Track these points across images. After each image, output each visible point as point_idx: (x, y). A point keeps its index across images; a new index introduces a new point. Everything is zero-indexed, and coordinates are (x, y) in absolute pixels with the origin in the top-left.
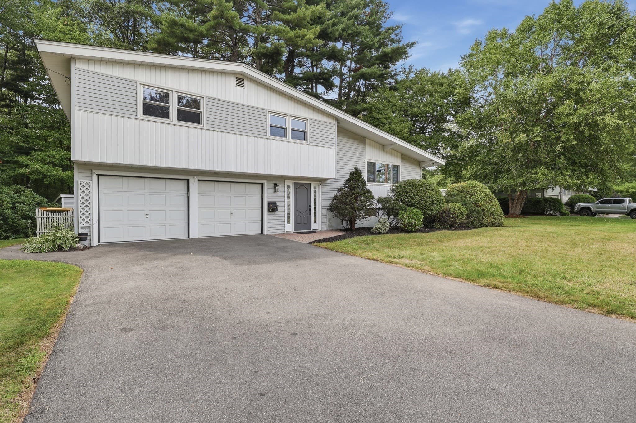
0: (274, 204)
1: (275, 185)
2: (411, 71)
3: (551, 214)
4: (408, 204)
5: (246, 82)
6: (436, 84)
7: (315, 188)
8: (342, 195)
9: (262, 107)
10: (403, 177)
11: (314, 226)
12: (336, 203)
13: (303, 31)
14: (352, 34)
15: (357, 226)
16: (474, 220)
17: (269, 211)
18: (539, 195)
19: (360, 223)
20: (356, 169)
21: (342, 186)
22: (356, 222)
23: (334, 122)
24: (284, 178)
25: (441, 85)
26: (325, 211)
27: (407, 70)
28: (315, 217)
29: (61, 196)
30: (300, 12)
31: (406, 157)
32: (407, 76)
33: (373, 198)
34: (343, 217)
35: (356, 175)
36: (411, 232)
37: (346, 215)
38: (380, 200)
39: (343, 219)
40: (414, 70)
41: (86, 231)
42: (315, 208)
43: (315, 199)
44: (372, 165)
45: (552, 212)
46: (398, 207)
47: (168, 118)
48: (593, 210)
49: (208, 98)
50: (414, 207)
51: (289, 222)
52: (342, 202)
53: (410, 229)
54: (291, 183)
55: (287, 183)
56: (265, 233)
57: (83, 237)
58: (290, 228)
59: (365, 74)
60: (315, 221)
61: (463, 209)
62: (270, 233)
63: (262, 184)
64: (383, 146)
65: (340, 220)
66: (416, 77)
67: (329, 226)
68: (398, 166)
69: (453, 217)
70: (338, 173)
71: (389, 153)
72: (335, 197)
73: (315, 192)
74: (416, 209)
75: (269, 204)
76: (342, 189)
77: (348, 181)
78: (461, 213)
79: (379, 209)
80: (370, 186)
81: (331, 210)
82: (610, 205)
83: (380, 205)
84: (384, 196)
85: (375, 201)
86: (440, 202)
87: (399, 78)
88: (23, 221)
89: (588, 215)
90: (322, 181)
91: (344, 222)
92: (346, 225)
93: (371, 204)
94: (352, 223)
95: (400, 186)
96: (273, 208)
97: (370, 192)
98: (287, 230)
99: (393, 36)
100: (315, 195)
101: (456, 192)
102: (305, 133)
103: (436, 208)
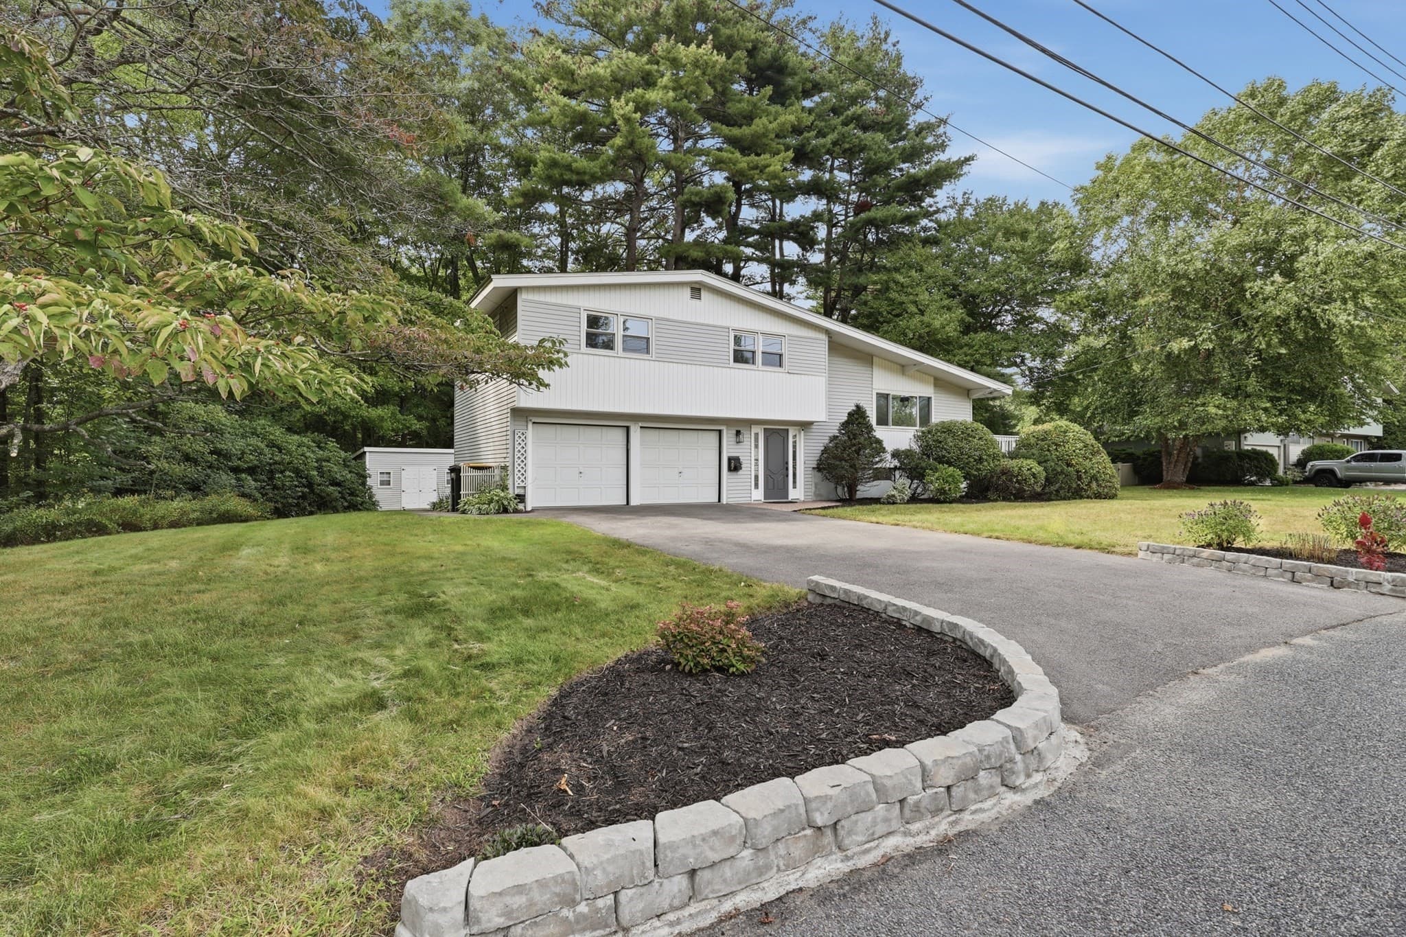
0: (737, 459)
1: (738, 433)
2: (966, 203)
3: (1252, 484)
4: (940, 460)
5: (703, 293)
6: (1014, 234)
7: (795, 436)
8: (836, 447)
9: (724, 324)
10: (936, 418)
11: (793, 494)
12: (827, 458)
13: (765, 158)
14: (850, 149)
15: (859, 495)
16: (1061, 488)
17: (730, 469)
18: (1231, 446)
19: (865, 490)
20: (858, 407)
21: (836, 433)
22: (859, 487)
23: (824, 337)
24: (750, 423)
25: (1024, 235)
26: (810, 471)
27: (960, 201)
28: (794, 482)
29: (366, 449)
30: (759, 124)
31: (943, 383)
32: (960, 211)
33: (884, 450)
34: (838, 480)
35: (857, 415)
36: (944, 502)
37: (842, 477)
38: (896, 454)
39: (837, 483)
40: (972, 201)
41: (521, 492)
42: (794, 468)
43: (794, 452)
44: (882, 397)
45: (1254, 478)
46: (924, 465)
47: (612, 349)
48: (1339, 475)
49: (657, 319)
50: (950, 464)
51: (757, 486)
52: (835, 457)
53: (942, 498)
54: (759, 430)
55: (755, 429)
56: (724, 501)
57: (521, 498)
58: (758, 495)
59: (875, 219)
60: (795, 487)
61: (1038, 469)
62: (732, 501)
63: (720, 432)
64: (903, 368)
65: (832, 485)
66: (977, 215)
67: (815, 494)
68: (929, 399)
69: (1018, 481)
70: (830, 412)
71: (913, 377)
72: (826, 450)
73: (795, 442)
74: (951, 468)
75: (730, 459)
76: (835, 437)
77: (845, 425)
78: (1034, 475)
79: (895, 468)
80: (880, 432)
81: (819, 468)
82: (1373, 464)
83: (896, 463)
84: (904, 446)
85: (888, 456)
86: (995, 457)
87: (943, 217)
88: (331, 488)
89: (1331, 485)
90: (805, 426)
91: (840, 489)
92: (842, 492)
93: (880, 461)
94: (852, 489)
95: (929, 432)
96: (735, 465)
97: (879, 442)
98: (754, 498)
99: (930, 140)
100: (794, 447)
101: (1033, 441)
102: (781, 355)
103: (987, 466)
